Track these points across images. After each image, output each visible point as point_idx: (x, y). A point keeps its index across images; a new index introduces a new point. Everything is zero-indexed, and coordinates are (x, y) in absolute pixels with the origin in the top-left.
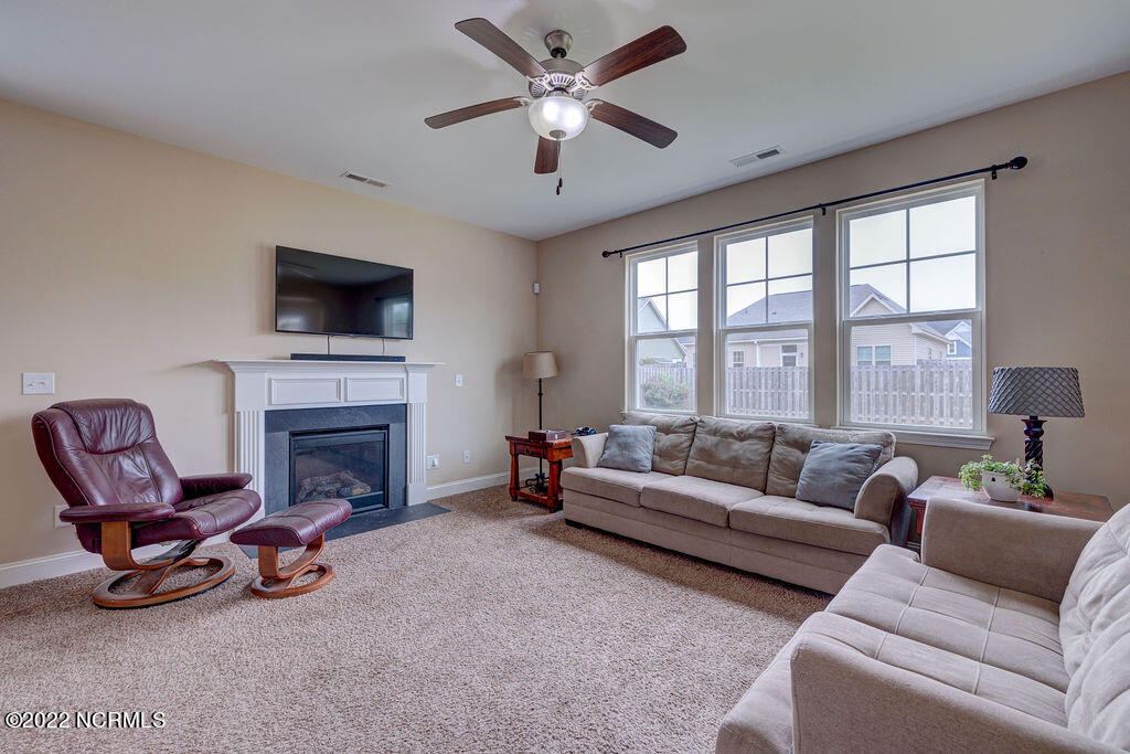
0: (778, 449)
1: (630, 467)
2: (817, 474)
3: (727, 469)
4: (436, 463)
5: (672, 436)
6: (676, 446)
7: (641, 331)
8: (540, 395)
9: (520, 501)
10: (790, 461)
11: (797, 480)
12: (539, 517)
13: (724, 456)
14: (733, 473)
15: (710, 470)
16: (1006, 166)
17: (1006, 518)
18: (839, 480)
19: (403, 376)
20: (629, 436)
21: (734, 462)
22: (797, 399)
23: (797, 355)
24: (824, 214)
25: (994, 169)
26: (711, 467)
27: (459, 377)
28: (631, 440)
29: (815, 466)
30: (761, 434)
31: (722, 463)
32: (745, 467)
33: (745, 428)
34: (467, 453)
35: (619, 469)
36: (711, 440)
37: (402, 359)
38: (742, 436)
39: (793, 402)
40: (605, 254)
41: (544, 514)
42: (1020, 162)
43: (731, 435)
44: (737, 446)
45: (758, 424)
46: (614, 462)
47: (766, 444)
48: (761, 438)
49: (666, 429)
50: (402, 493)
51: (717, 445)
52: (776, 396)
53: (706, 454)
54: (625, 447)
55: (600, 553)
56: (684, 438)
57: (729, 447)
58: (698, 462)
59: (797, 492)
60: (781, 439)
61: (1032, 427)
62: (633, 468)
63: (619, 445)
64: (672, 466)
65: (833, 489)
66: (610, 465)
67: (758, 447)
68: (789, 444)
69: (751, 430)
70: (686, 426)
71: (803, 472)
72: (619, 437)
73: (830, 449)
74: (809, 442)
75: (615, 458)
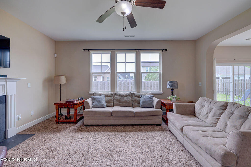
0: (134, 98)
1: (102, 106)
2: (144, 102)
3: (124, 103)
4: (20, 117)
5: (109, 97)
6: (111, 100)
7: (93, 71)
8: (60, 89)
9: (60, 123)
10: (137, 100)
11: (140, 104)
12: (72, 127)
13: (123, 101)
14: (126, 104)
15: (120, 104)
16: (165, 50)
17: (185, 104)
18: (149, 102)
19: (5, 83)
20: (99, 99)
21: (126, 102)
22: (100, 88)
23: (97, 78)
24: (138, 51)
25: (163, 50)
26: (120, 103)
27: (29, 84)
28: (100, 100)
29: (143, 100)
30: (129, 95)
31: (123, 102)
32: (128, 102)
33: (126, 94)
34: (32, 111)
35: (99, 107)
36: (119, 97)
37: (6, 76)
38: (126, 96)
39: (99, 88)
40: (84, 50)
41: (73, 125)
42: (166, 50)
43: (124, 96)
44: (125, 98)
45: (128, 93)
46: (97, 106)
47: (131, 97)
48: (130, 96)
49: (107, 96)
50: (3, 134)
51: (121, 98)
52: (95, 87)
53: (118, 100)
54: (99, 101)
55: (102, 131)
56: (112, 98)
57: (123, 98)
58: (117, 103)
59: (140, 106)
60: (134, 96)
61: (172, 90)
62: (102, 107)
63: (97, 101)
64: (111, 105)
65: (149, 104)
66: (96, 107)
67: (130, 98)
68: (136, 96)
69: (127, 94)
70: (111, 95)
71: (141, 102)
72: (97, 99)
73: (145, 97)
74: (140, 96)
75: (97, 105)
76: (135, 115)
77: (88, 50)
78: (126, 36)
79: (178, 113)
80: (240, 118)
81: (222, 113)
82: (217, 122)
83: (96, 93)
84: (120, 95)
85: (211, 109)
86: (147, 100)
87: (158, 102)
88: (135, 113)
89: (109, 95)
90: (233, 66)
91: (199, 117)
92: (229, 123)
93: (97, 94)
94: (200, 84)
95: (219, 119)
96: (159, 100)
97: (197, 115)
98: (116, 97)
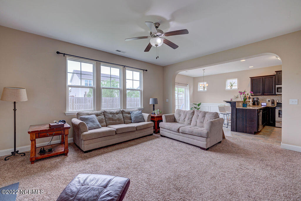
0: (124, 115)
2: (136, 117)
3: (118, 121)
5: (99, 116)
6: (102, 119)
7: (68, 84)
8: (15, 110)
10: (127, 116)
11: (132, 120)
15: (114, 123)
16: (145, 70)
18: (140, 117)
20: (92, 118)
21: (119, 119)
24: (124, 67)
28: (93, 120)
31: (116, 120)
33: (116, 111)
35: (95, 129)
36: (111, 116)
38: (117, 113)
40: (58, 53)
43: (115, 113)
44: (117, 116)
45: (118, 110)
48: (120, 113)
49: (97, 115)
51: (113, 116)
53: (110, 119)
54: (93, 122)
56: (103, 116)
57: (115, 116)
58: (110, 122)
59: (132, 122)
60: (124, 113)
61: (154, 106)
62: (98, 127)
63: (91, 122)
64: (104, 125)
65: (140, 119)
66: (92, 128)
67: (121, 115)
68: (126, 113)
69: (118, 112)
70: (101, 113)
71: (132, 118)
72: (89, 119)
73: (135, 113)
74: (130, 112)
75: (93, 126)
76: (137, 129)
77: (64, 54)
78: (117, 51)
79: (167, 122)
80: (203, 117)
81: (193, 117)
82: (191, 122)
83: (81, 113)
84: (111, 113)
85: (186, 116)
86: (138, 115)
87: (149, 116)
88: (136, 127)
89: (99, 114)
90: (185, 89)
91: (179, 122)
92: (198, 121)
93: (83, 113)
94: (167, 100)
95: (191, 120)
96: (149, 114)
97: (178, 121)
98: (107, 116)
